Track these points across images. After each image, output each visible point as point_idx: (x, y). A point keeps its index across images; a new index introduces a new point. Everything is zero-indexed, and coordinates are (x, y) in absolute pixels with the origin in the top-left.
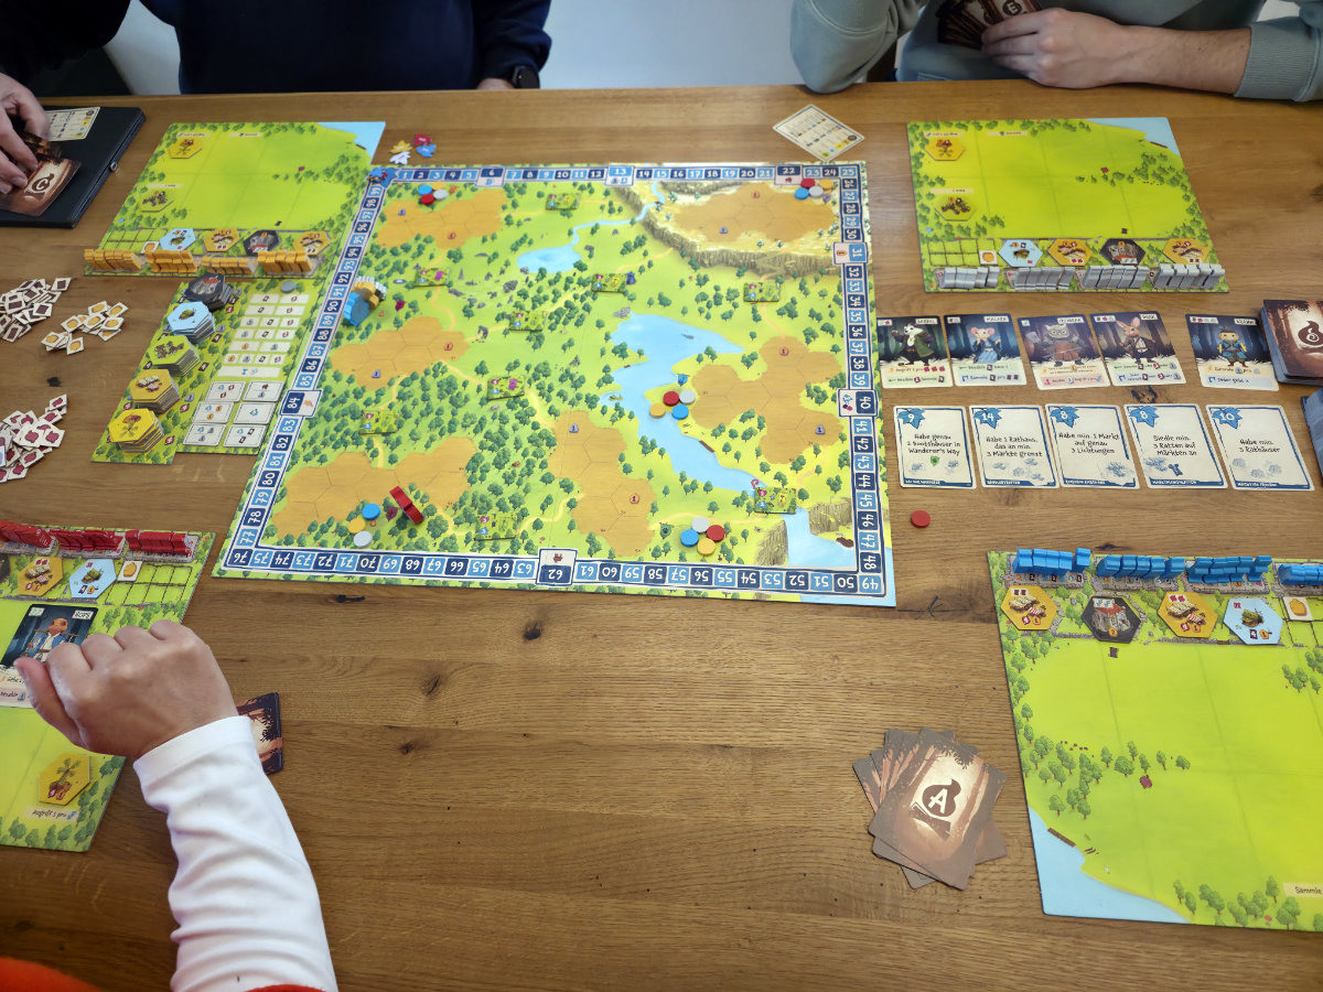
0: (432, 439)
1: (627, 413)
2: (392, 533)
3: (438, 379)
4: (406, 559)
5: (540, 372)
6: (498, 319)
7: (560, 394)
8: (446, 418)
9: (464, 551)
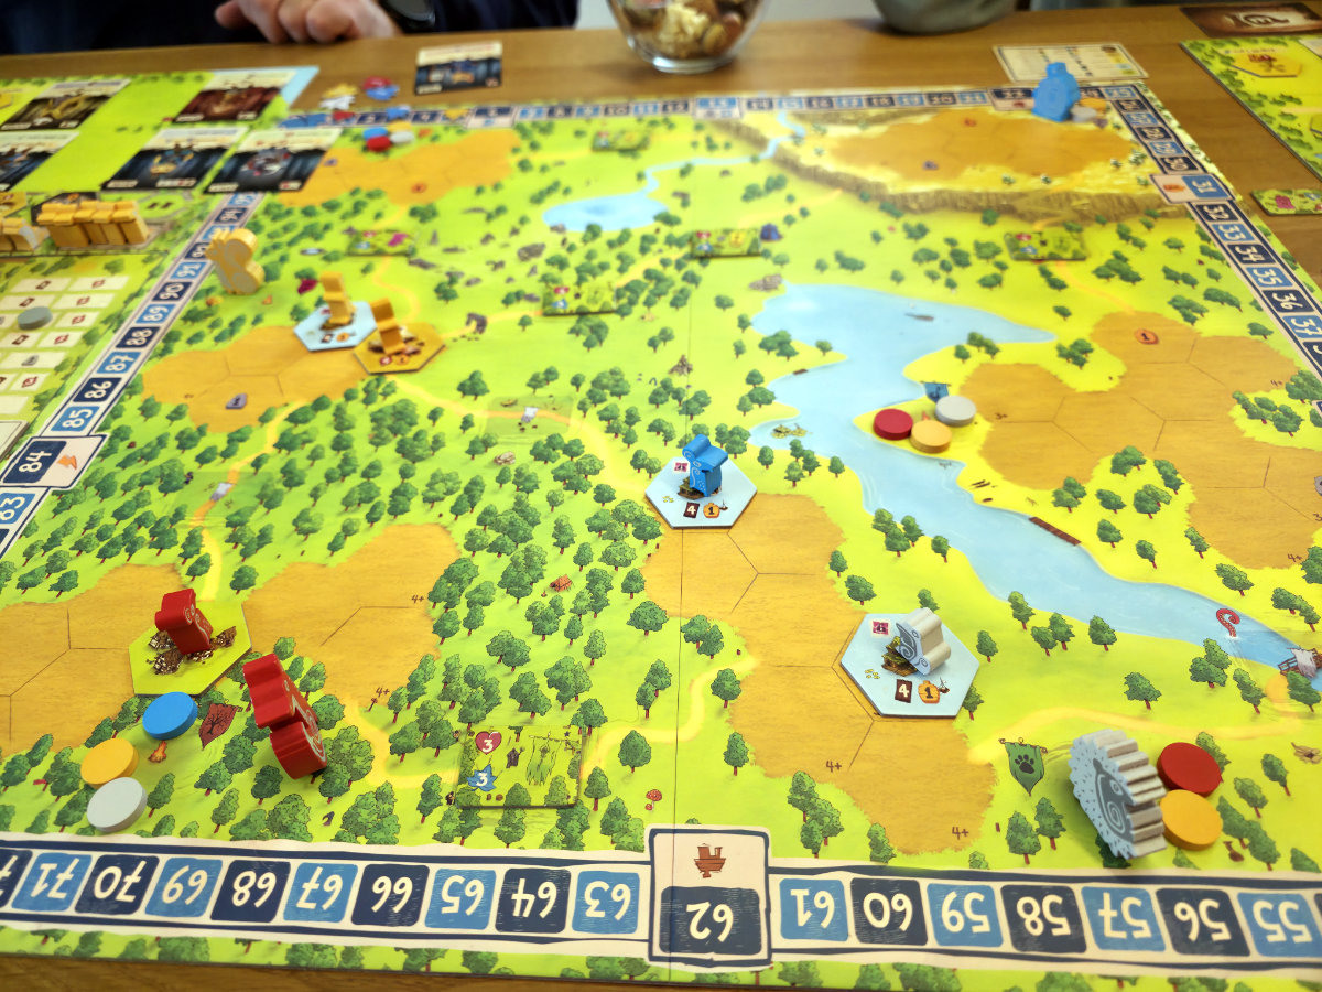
0: (347, 531)
1: (825, 462)
2: (208, 783)
3: (373, 408)
4: (235, 869)
5: (604, 387)
6: (507, 301)
7: (656, 428)
8: (387, 483)
9: (416, 840)
